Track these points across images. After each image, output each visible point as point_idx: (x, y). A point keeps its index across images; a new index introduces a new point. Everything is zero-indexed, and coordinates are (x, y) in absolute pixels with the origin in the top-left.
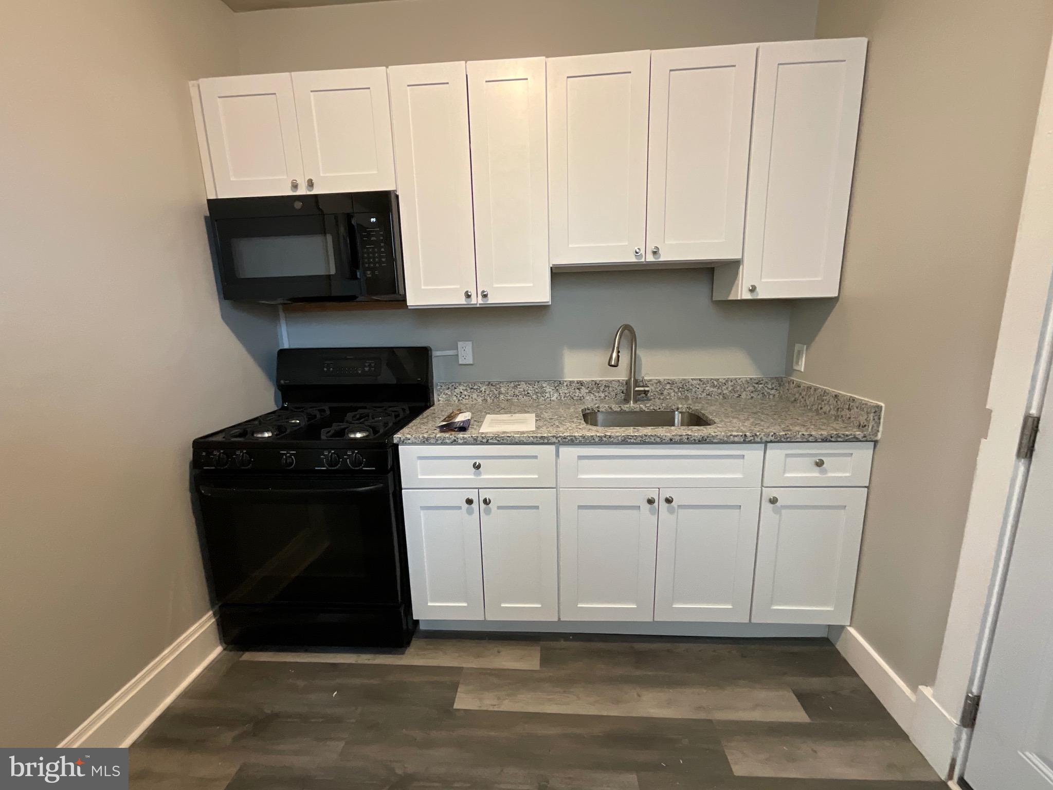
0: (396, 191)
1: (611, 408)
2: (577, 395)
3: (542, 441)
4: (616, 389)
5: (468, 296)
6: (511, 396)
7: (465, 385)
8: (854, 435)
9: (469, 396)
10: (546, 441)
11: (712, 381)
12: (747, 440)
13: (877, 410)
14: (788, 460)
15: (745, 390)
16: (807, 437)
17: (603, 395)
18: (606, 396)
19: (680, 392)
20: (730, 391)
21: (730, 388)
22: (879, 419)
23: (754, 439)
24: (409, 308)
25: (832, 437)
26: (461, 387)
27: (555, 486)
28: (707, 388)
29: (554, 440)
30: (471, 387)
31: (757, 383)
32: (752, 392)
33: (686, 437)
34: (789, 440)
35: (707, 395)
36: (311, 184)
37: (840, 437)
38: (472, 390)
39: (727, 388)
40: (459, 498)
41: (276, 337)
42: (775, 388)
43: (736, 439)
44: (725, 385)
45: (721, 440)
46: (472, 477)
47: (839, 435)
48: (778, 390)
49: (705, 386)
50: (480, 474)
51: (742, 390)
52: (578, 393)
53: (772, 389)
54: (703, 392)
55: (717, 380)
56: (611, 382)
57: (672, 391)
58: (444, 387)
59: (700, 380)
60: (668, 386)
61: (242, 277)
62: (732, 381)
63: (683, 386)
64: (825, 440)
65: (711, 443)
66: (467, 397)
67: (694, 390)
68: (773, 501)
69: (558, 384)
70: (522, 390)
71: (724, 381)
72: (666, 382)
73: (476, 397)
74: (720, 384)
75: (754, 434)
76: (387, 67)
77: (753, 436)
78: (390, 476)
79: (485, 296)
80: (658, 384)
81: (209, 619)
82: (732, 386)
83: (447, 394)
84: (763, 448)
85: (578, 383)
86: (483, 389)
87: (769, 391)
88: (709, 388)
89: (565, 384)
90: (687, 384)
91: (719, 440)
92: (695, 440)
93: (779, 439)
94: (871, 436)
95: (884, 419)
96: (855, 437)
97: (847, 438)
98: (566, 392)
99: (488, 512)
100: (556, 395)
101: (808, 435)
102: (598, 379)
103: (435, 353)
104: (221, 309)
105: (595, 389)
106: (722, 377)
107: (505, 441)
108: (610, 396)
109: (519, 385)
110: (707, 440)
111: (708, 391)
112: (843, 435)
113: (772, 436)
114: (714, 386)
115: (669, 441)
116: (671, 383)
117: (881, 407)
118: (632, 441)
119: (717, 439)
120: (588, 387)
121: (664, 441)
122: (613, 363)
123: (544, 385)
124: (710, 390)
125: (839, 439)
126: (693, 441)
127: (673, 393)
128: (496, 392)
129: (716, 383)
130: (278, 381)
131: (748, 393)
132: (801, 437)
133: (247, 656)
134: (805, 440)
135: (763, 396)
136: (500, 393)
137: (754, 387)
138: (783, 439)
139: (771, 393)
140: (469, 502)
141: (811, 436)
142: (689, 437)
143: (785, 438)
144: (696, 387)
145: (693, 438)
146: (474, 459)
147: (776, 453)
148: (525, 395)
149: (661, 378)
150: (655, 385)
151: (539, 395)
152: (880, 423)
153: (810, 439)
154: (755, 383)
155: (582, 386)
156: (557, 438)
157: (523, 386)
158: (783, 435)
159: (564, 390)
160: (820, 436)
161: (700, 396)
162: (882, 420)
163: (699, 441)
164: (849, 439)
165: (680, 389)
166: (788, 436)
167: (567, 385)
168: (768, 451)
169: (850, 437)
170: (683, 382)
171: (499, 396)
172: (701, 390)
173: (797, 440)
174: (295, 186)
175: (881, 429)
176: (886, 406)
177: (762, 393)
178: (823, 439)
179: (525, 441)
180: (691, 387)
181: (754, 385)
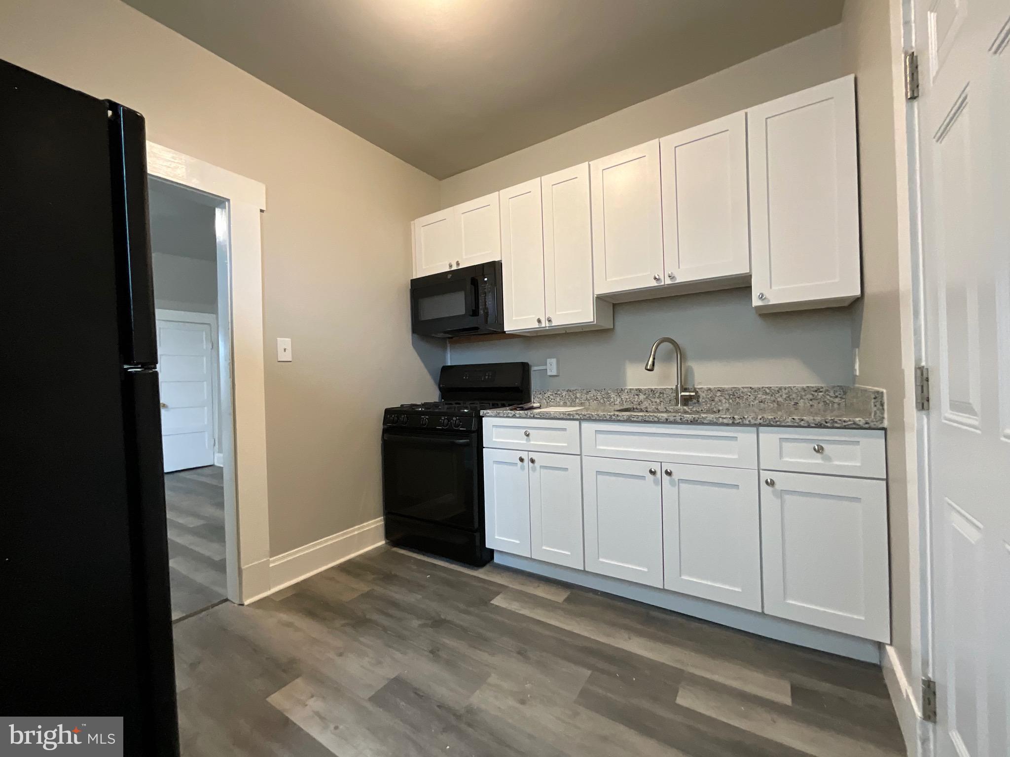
0: (501, 261)
1: (657, 409)
2: (636, 400)
3: (569, 417)
4: (670, 396)
5: (539, 321)
6: (584, 400)
7: (552, 391)
8: (854, 421)
9: (554, 399)
10: (572, 417)
11: (764, 389)
12: (735, 422)
13: (877, 396)
14: (785, 444)
15: (801, 398)
16: (798, 421)
17: (658, 401)
18: (661, 402)
19: (731, 399)
20: (785, 399)
21: (784, 396)
22: (882, 405)
23: (743, 421)
24: (506, 333)
25: (826, 423)
26: (549, 393)
27: (579, 453)
28: (759, 396)
29: (577, 417)
30: (555, 392)
31: (816, 391)
32: (811, 400)
33: (680, 417)
34: (778, 423)
35: (760, 402)
36: (458, 264)
37: (836, 422)
38: (557, 395)
39: (781, 396)
40: (515, 456)
41: (445, 359)
42: (839, 396)
43: (725, 421)
44: (779, 392)
45: (710, 421)
46: (525, 442)
47: (835, 420)
48: (843, 399)
49: (756, 393)
50: (530, 441)
51: (799, 398)
52: (636, 399)
53: (836, 397)
54: (755, 399)
55: (769, 388)
56: (665, 389)
57: (722, 398)
58: (537, 393)
59: (751, 388)
60: (719, 394)
61: (423, 320)
62: (785, 389)
63: (733, 393)
64: (819, 426)
65: (703, 424)
66: (553, 401)
67: (745, 397)
68: (771, 483)
69: (620, 392)
70: (592, 395)
71: (777, 389)
72: (717, 390)
73: (559, 400)
74: (773, 391)
75: (742, 417)
76: (499, 191)
77: (741, 419)
78: (474, 435)
79: (550, 321)
80: (709, 391)
81: (381, 521)
82: (786, 394)
83: (539, 398)
84: (756, 431)
85: (637, 390)
86: (564, 394)
87: (832, 399)
88: (761, 396)
89: (626, 391)
90: (738, 392)
91: (709, 422)
92: (687, 420)
93: (768, 422)
94: (875, 423)
95: (888, 404)
96: (855, 423)
97: (844, 424)
98: (627, 397)
99: (534, 470)
100: (619, 400)
101: (799, 419)
102: (653, 387)
103: (534, 368)
104: (412, 339)
105: (651, 395)
106: (774, 385)
107: (544, 417)
108: (664, 401)
109: (590, 391)
110: (698, 421)
111: (760, 398)
112: (840, 420)
113: (760, 419)
114: (767, 394)
115: (665, 421)
116: (721, 390)
117: (882, 393)
118: (635, 419)
119: (707, 421)
120: (645, 394)
121: (660, 420)
122: (648, 368)
123: (609, 392)
124: (763, 398)
125: (836, 425)
126: (686, 421)
127: (725, 400)
128: (573, 397)
129: (768, 391)
130: (439, 385)
131: (807, 401)
132: (791, 421)
133: (395, 549)
134: (796, 424)
135: (825, 405)
136: (576, 398)
137: (813, 395)
138: (772, 423)
139: (835, 401)
140: (521, 460)
141: (802, 420)
142: (682, 417)
143: (774, 422)
144: (747, 395)
145: (685, 419)
146: (525, 429)
147: (770, 437)
148: (595, 400)
149: (711, 387)
150: (705, 392)
151: (605, 399)
152: (883, 409)
153: (802, 423)
154: (813, 391)
155: (640, 392)
156: (579, 415)
157: (593, 392)
158: (772, 418)
159: (624, 396)
160: (812, 421)
161: (752, 403)
162: (886, 407)
163: (691, 422)
164: (848, 425)
165: (731, 396)
166: (777, 419)
167: (627, 392)
168: (761, 435)
169: (849, 423)
170: (733, 390)
171: (576, 400)
172: (752, 397)
173: (788, 424)
174: (451, 266)
175: (886, 416)
176: (887, 393)
177: (824, 402)
178: (817, 424)
179: (558, 417)
180: (742, 395)
181: (813, 393)
